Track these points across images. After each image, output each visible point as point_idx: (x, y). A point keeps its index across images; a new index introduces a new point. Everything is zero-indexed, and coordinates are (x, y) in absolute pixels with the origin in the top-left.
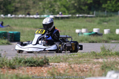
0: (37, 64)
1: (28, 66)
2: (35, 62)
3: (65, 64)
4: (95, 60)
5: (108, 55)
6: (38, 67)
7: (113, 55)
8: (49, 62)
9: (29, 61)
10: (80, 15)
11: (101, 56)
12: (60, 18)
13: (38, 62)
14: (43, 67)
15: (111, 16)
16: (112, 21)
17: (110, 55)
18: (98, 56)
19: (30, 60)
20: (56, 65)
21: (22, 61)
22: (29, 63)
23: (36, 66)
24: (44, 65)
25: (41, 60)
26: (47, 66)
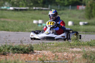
0: (24, 51)
1: (15, 52)
2: (22, 50)
3: (47, 52)
4: (71, 49)
5: (81, 45)
6: (24, 54)
7: (85, 45)
8: (34, 50)
9: (16, 49)
10: (37, 8)
11: (75, 46)
12: (19, 10)
13: (24, 49)
14: (29, 54)
15: (64, 10)
16: (65, 14)
17: (82, 45)
18: (73, 45)
19: (18, 47)
20: (40, 53)
21: (11, 49)
22: (17, 51)
23: (23, 53)
24: (30, 52)
25: (27, 48)
26: (32, 53)
